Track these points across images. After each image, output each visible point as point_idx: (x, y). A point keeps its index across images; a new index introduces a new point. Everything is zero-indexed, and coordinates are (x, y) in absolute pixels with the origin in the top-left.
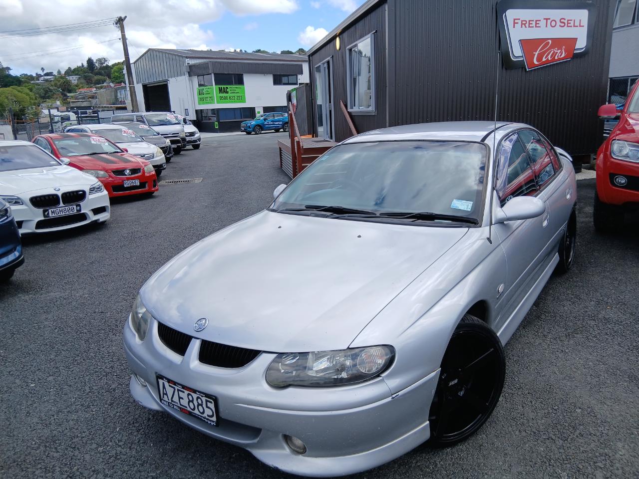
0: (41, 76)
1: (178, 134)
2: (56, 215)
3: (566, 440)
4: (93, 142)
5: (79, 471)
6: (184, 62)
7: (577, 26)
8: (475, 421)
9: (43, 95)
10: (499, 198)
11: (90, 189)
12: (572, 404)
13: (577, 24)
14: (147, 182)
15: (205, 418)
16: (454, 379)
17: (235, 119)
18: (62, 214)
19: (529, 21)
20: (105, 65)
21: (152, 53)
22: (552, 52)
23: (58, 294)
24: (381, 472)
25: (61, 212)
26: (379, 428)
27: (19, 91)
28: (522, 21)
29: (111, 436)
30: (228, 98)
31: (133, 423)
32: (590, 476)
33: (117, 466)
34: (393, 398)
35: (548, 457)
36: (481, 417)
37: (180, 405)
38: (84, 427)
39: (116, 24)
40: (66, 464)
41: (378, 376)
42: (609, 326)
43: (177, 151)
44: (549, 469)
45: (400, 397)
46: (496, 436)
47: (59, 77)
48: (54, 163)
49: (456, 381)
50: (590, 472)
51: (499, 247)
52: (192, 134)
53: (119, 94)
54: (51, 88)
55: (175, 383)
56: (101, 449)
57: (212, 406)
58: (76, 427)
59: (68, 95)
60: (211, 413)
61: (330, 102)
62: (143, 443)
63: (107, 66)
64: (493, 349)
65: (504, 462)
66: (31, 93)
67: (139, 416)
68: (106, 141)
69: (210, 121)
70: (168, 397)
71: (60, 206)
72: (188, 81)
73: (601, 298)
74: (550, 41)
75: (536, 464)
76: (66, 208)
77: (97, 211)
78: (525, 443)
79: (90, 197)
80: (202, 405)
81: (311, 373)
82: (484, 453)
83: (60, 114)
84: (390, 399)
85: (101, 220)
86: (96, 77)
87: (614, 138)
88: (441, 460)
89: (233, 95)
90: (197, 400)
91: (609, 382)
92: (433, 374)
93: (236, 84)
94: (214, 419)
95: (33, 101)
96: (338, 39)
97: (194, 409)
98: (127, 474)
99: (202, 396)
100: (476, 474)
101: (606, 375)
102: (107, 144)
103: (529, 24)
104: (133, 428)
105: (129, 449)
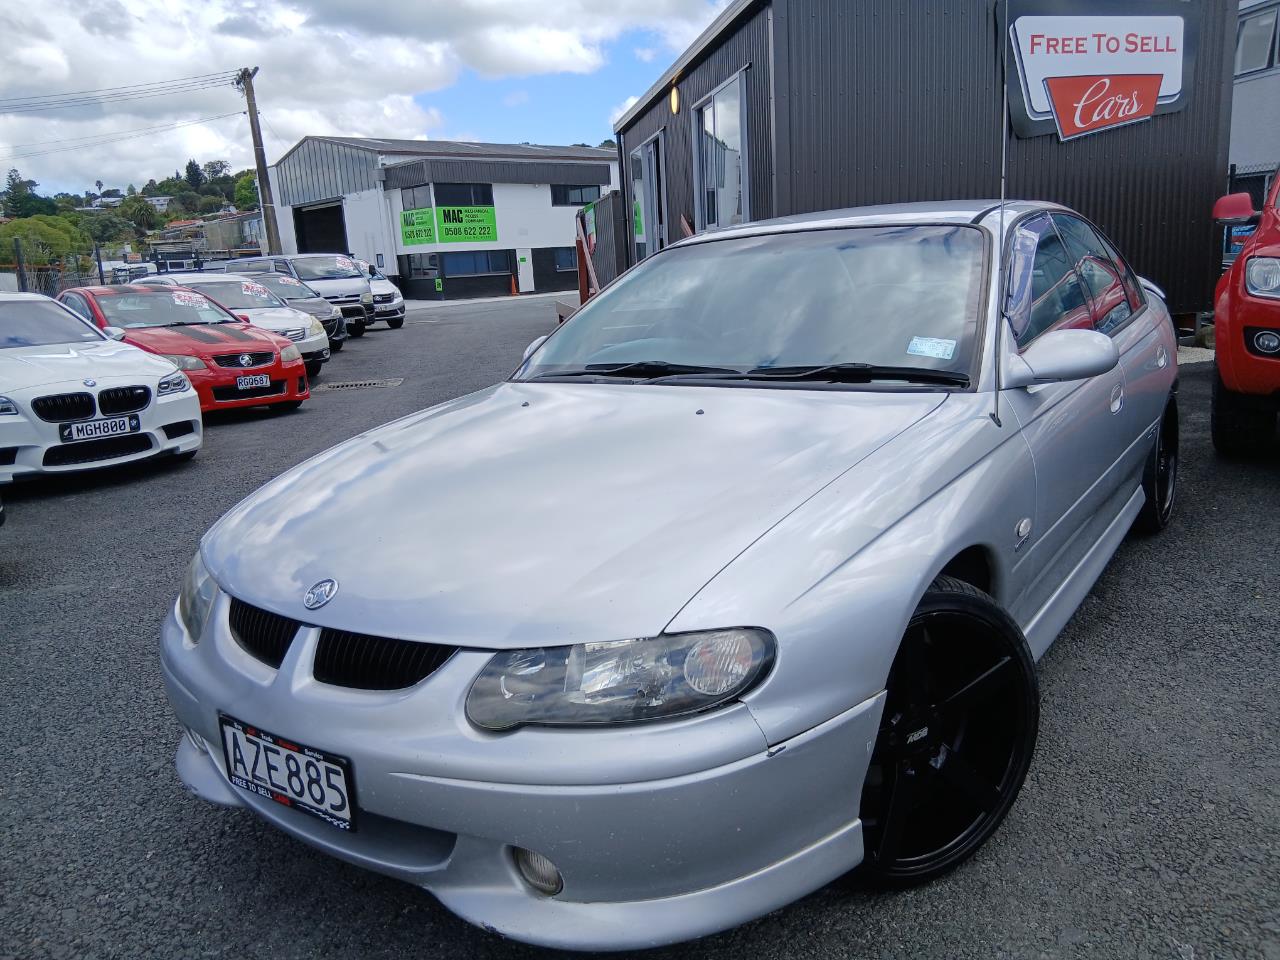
0: (96, 197)
1: (358, 296)
2: (87, 436)
3: (1184, 871)
4: (178, 302)
5: (45, 946)
6: (375, 162)
7: (1162, 50)
8: (971, 828)
9: (98, 233)
10: (1016, 334)
11: (160, 385)
12: (1193, 794)
13: (1162, 45)
14: (285, 380)
15: (325, 813)
16: (920, 727)
17: (476, 272)
18: (100, 434)
19: (1064, 40)
20: (222, 175)
21: (311, 146)
22: (1112, 102)
23: (70, 589)
24: (750, 946)
25: (98, 430)
26: (739, 830)
27: (49, 225)
28: (1049, 40)
29: (131, 870)
30: (462, 230)
31: (186, 842)
32: (1251, 952)
33: (135, 934)
34: (771, 754)
35: (1144, 909)
36: (983, 820)
37: (273, 784)
38: (76, 852)
39: (238, 83)
40: (16, 933)
41: (735, 701)
42: (1264, 634)
43: (357, 331)
44: (1149, 936)
45: (788, 752)
46: (1020, 863)
47: (131, 199)
48: (91, 335)
49: (924, 732)
50: (1250, 944)
51: (1018, 436)
52: (388, 298)
53: (247, 229)
54: (115, 220)
55: (258, 732)
56: (103, 898)
57: (339, 781)
58: (56, 852)
59: (149, 233)
60: (338, 801)
61: (661, 222)
62: (200, 884)
63: (227, 178)
64: (1009, 658)
65: (1043, 921)
66: (73, 228)
67: (202, 828)
68: (204, 300)
69: (427, 277)
70: (245, 768)
71: (95, 418)
72: (382, 197)
73: (1240, 580)
74: (1107, 81)
75: (1116, 925)
76: (109, 422)
77: (174, 430)
78: (1088, 879)
79: (159, 400)
80: (317, 781)
81: (574, 698)
82: (994, 901)
83: (127, 266)
84: (763, 757)
85: (182, 450)
86: (205, 199)
87: (1251, 254)
88: (893, 919)
89: (472, 225)
90: (307, 770)
91: (1273, 746)
92: (869, 703)
93: (477, 203)
94: (346, 814)
95: (76, 244)
96: (674, 93)
97: (301, 794)
98: (153, 952)
99: (318, 760)
100: (975, 950)
101: (1265, 733)
102: (206, 306)
103: (1064, 45)
104: (185, 853)
105: (167, 898)
